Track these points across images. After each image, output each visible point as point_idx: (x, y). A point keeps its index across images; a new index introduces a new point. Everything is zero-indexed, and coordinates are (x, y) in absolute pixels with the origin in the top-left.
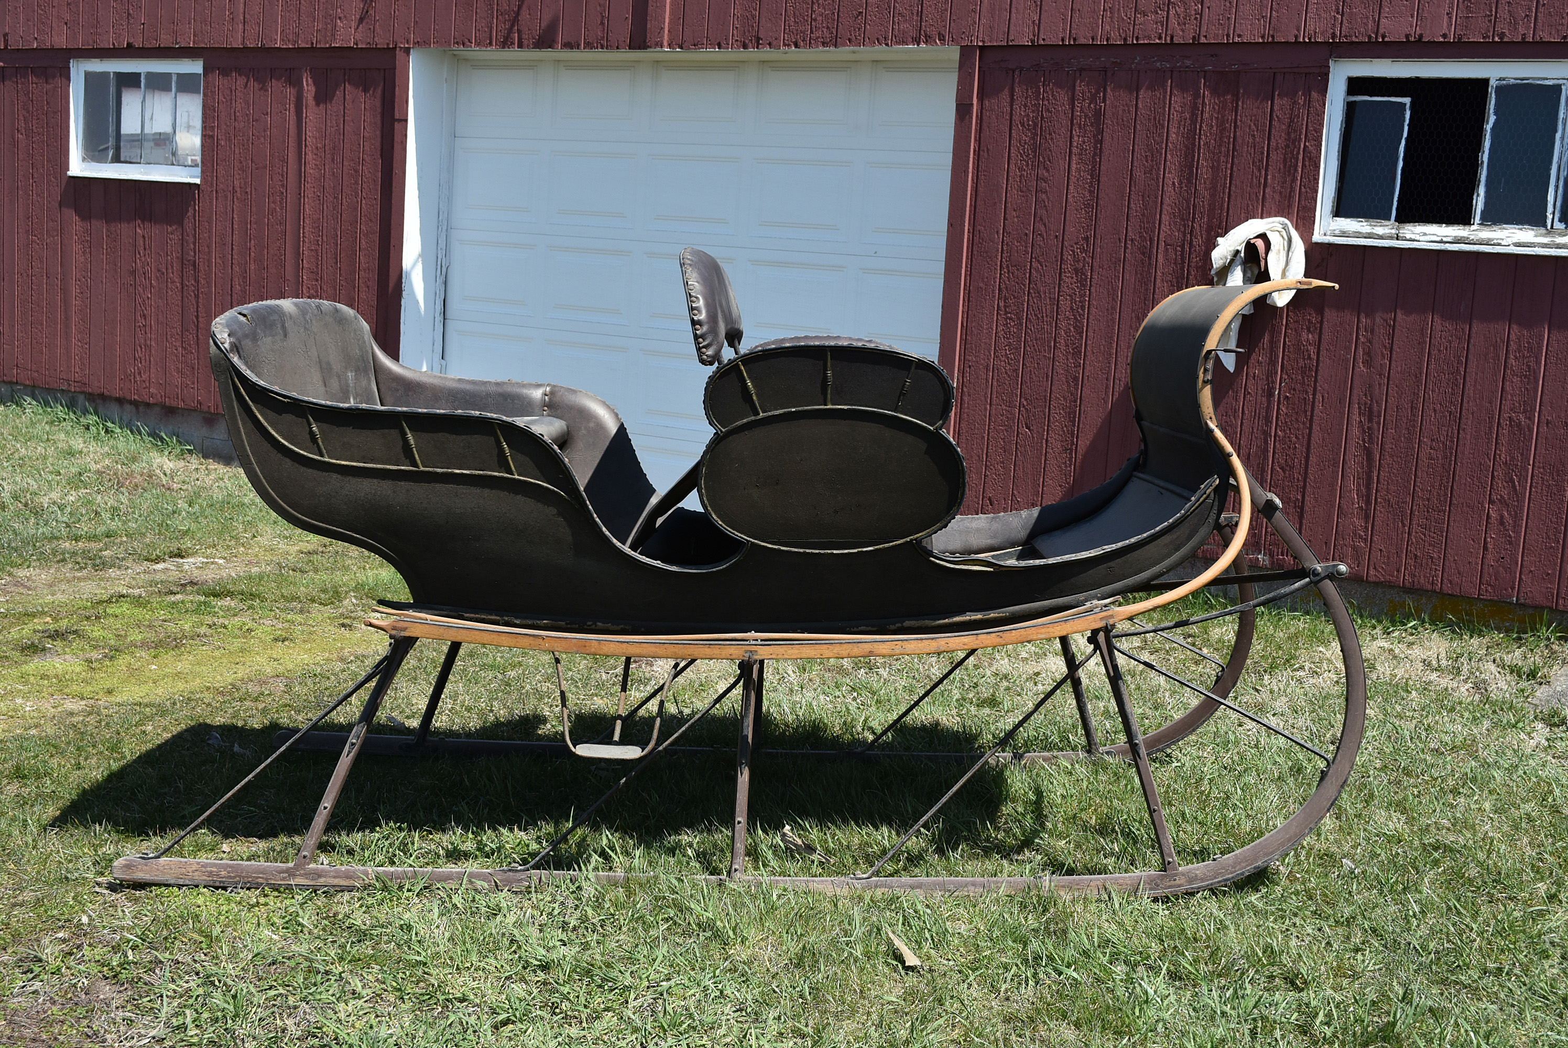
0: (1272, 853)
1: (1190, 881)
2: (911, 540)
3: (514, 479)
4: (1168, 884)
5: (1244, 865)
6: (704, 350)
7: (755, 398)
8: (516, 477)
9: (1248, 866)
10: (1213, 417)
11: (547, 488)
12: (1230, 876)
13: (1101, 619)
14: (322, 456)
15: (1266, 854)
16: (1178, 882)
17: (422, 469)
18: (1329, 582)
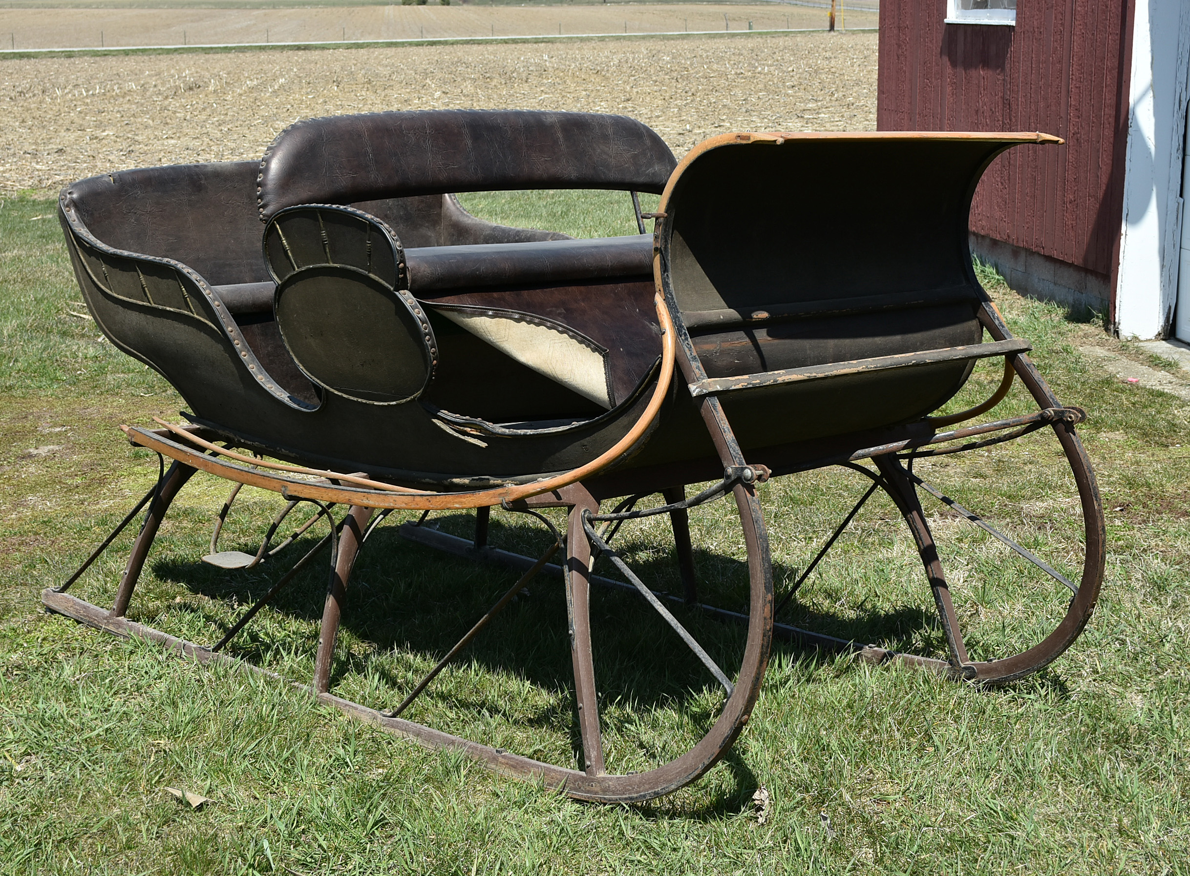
0: (671, 781)
1: (605, 791)
2: (415, 398)
3: (193, 318)
4: (588, 789)
5: (647, 786)
6: (261, 210)
7: (290, 254)
8: (196, 316)
9: (650, 788)
10: (662, 289)
11: (211, 327)
12: (635, 795)
13: (500, 494)
14: (111, 291)
15: (666, 781)
16: (594, 789)
17: (154, 305)
18: (741, 487)
